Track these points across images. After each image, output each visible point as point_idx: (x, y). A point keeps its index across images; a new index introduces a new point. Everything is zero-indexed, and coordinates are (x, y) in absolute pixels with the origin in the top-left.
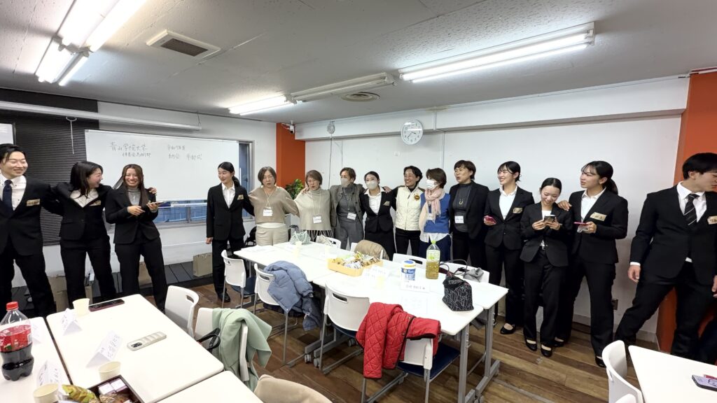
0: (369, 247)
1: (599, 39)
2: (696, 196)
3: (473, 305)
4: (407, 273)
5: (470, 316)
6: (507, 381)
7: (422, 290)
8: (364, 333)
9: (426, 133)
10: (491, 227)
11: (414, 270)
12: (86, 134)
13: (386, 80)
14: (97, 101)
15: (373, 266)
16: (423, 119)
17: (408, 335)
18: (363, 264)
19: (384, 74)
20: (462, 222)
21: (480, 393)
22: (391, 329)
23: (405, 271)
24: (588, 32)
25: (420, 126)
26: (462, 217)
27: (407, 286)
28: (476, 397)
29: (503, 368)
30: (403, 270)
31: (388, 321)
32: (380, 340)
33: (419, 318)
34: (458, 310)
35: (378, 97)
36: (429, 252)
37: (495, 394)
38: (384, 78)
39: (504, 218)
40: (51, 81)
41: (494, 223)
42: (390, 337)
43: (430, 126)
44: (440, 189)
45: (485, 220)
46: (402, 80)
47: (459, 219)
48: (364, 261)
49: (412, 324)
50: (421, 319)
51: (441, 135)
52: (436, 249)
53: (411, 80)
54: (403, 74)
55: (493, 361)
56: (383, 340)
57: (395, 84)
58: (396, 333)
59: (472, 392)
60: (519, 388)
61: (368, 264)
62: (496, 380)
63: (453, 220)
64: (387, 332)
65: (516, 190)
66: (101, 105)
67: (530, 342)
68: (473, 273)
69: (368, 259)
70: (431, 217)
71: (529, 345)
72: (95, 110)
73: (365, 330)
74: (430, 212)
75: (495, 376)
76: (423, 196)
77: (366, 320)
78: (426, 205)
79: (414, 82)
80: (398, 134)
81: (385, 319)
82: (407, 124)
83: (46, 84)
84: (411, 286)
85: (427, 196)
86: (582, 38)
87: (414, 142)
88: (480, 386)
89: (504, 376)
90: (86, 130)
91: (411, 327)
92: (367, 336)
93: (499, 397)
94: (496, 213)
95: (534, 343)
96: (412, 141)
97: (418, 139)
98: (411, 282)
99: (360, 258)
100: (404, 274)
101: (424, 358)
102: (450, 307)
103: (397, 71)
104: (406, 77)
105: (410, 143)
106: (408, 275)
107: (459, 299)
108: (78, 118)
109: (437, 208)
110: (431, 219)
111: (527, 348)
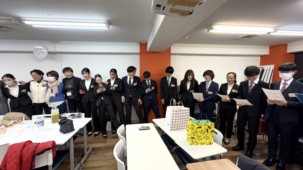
0: (14, 116)
1: (111, 27)
2: (131, 78)
3: (74, 128)
4: (39, 123)
5: (73, 133)
6: (95, 154)
7: (48, 129)
8: (6, 164)
9: (49, 53)
10: (83, 95)
11: (43, 121)
13: (12, 21)
15: (15, 125)
16: (47, 46)
17: (35, 153)
18: (6, 126)
19: (10, 18)
20: (71, 95)
21: (82, 164)
22: (24, 154)
23: (36, 123)
24: (106, 24)
25: (46, 49)
26: (70, 93)
27: (39, 130)
28: (81, 166)
29: (94, 149)
30: (35, 123)
31: (21, 151)
32: (17, 163)
33: (42, 143)
34: (67, 133)
35: (11, 30)
36: (52, 111)
37: (90, 161)
38: (11, 20)
39: (88, 90)
41: (84, 92)
42: (23, 158)
43: (52, 50)
44: (57, 81)
45: (80, 92)
46: (24, 24)
47: (69, 94)
48: (7, 124)
49: (37, 147)
50: (43, 143)
51: (59, 55)
52: (57, 108)
53: (31, 25)
54: (25, 20)
55: (88, 149)
56: (19, 162)
57: (21, 25)
58: (27, 155)
59: (79, 165)
60: (100, 154)
61: (11, 125)
62: (91, 155)
63: (66, 95)
64: (21, 157)
65: (91, 79)
67: (104, 136)
68: (77, 115)
69: (12, 122)
70: (53, 95)
71: (104, 137)
73: (6, 162)
74: (52, 92)
75: (90, 154)
76: (47, 85)
77: (6, 156)
78: (49, 90)
79: (33, 26)
80: (32, 52)
81: (19, 151)
82: (37, 47)
84: (41, 130)
85: (49, 85)
86: (104, 25)
87: (42, 57)
88: (82, 161)
89: (94, 152)
91: (37, 149)
92: (7, 164)
93: (92, 161)
94: (84, 89)
95: (106, 135)
96: (41, 56)
97: (45, 56)
98: (42, 127)
99: (5, 123)
100: (36, 125)
101: (48, 160)
102: (63, 133)
103: (20, 18)
104: (26, 22)
105: (40, 57)
106: (39, 124)
107: (67, 128)
109: (56, 90)
110: (53, 96)
111: (104, 138)
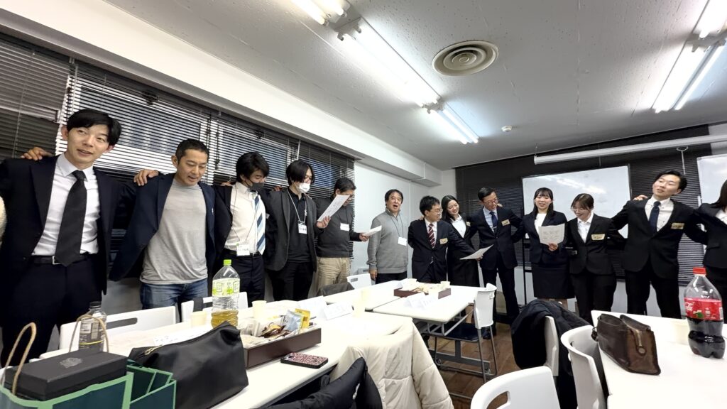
12: (698, 162)
14: (707, 126)
40: (667, 108)
66: (711, 128)
72: (706, 133)
83: (663, 113)
90: (698, 158)
108: (689, 146)
